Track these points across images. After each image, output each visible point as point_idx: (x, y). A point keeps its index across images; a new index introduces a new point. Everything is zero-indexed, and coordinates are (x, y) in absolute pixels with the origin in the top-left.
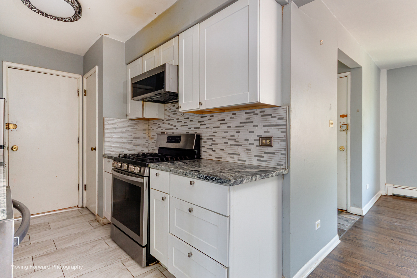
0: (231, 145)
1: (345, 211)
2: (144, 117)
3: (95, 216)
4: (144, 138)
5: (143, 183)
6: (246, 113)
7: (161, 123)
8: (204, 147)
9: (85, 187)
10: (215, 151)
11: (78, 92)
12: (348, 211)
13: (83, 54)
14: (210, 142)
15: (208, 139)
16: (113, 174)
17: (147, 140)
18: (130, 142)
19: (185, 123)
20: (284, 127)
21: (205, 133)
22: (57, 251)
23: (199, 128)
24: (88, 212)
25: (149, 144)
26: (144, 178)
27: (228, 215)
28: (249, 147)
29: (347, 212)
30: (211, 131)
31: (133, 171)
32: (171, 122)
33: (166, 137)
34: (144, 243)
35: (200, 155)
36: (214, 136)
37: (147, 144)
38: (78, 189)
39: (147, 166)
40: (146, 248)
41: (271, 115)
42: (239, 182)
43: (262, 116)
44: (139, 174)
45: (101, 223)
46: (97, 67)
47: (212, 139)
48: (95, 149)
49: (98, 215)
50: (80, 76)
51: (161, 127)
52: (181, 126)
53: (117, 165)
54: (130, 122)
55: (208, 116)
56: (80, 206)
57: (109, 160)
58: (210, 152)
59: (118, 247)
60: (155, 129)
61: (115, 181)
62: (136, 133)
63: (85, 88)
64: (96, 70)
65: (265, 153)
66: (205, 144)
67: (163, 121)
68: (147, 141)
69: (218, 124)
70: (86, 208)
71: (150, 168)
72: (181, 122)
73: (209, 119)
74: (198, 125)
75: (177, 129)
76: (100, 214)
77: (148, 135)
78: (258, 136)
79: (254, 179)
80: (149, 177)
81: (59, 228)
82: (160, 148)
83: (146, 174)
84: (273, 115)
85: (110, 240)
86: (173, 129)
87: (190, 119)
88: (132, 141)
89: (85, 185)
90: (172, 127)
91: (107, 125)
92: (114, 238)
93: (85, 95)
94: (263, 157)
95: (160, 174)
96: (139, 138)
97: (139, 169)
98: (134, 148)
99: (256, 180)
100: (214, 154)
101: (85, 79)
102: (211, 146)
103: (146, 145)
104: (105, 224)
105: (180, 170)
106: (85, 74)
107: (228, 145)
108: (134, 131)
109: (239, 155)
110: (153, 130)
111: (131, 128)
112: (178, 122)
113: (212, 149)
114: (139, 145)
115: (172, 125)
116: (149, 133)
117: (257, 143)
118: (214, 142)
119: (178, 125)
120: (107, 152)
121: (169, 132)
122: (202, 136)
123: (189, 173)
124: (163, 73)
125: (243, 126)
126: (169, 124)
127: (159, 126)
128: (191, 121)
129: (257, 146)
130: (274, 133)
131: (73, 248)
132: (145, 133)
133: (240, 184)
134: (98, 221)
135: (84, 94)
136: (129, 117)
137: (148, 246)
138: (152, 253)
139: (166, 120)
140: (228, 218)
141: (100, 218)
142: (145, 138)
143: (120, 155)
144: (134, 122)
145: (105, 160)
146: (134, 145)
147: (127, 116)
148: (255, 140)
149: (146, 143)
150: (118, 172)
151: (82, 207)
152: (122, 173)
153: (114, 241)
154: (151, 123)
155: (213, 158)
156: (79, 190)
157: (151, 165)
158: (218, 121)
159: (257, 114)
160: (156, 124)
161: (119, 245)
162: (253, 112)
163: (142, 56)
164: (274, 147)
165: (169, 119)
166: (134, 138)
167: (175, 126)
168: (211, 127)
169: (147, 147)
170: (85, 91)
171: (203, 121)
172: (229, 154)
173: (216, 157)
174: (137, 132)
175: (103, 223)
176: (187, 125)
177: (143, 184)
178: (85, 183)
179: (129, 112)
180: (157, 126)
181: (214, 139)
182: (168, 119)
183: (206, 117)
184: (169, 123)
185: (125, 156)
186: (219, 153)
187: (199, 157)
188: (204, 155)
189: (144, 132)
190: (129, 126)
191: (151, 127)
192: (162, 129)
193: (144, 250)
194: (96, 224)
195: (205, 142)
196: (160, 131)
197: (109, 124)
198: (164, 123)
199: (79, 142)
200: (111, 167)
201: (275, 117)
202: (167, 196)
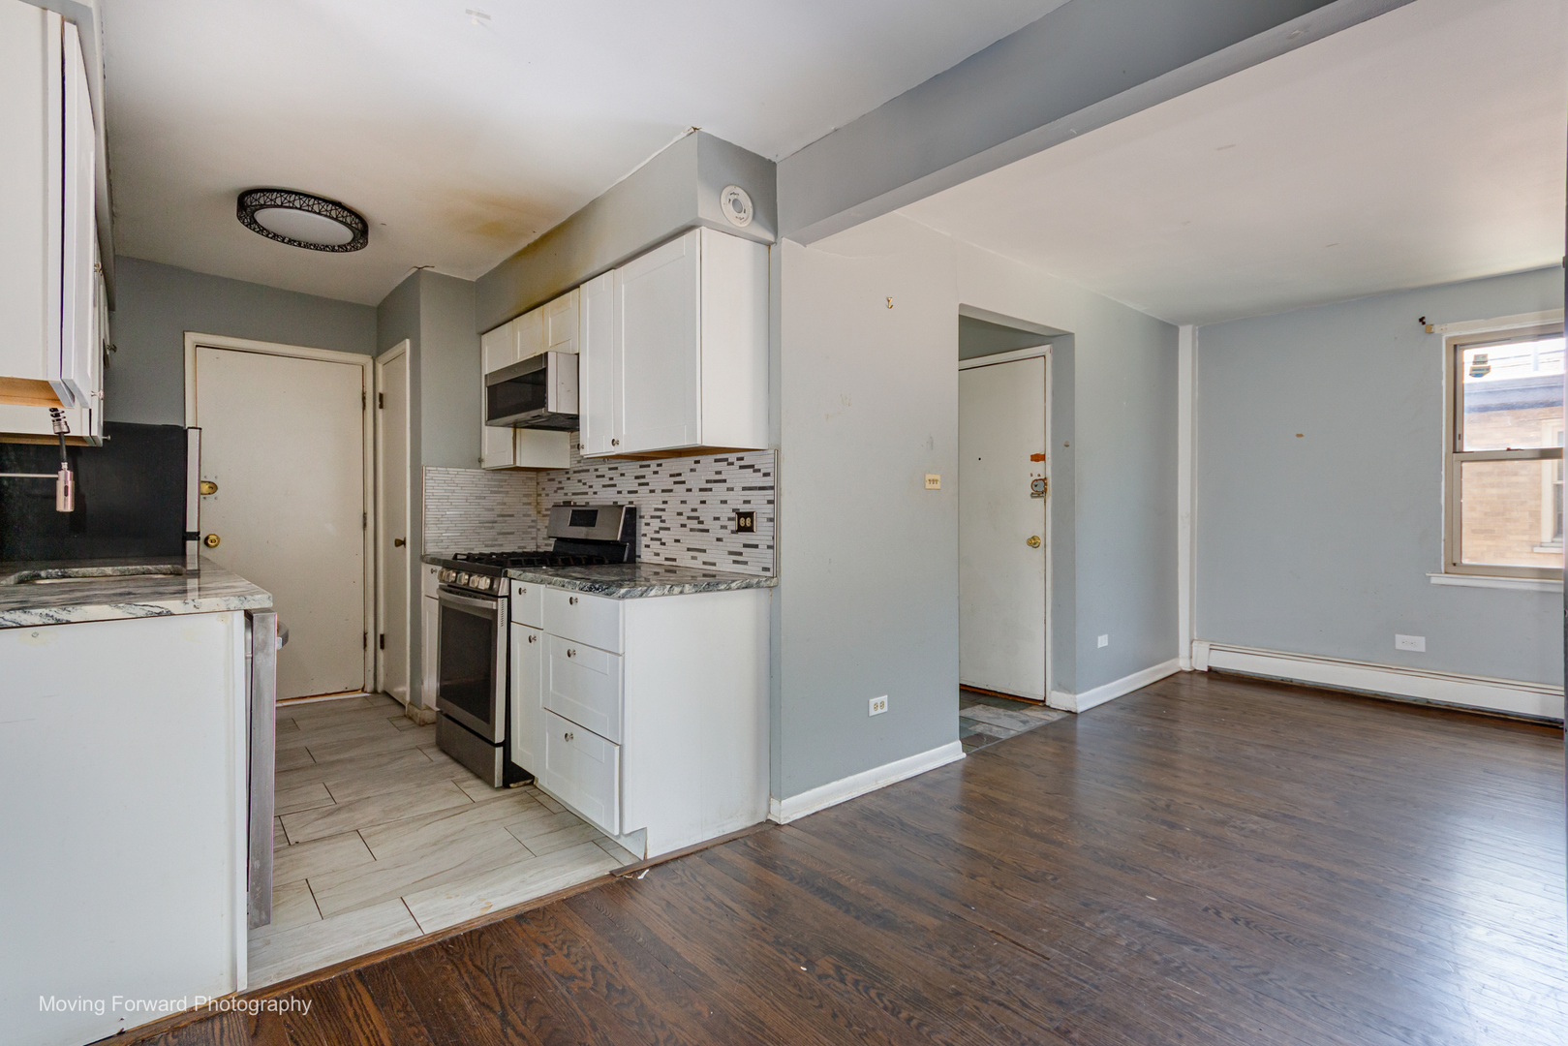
0: (692, 530)
1: (1041, 704)
2: (518, 464)
3: (404, 707)
4: (524, 515)
5: (497, 610)
6: (716, 461)
7: (563, 478)
8: (645, 535)
9: (382, 642)
10: (664, 544)
11: (364, 398)
12: (1047, 704)
13: (375, 302)
14: (656, 524)
15: (652, 517)
16: (440, 599)
17: (533, 521)
18: (490, 525)
19: (611, 479)
20: (771, 492)
21: (647, 504)
22: (316, 765)
23: (636, 492)
24: (388, 701)
25: (539, 530)
26: (497, 601)
27: (621, 652)
28: (721, 533)
29: (1045, 705)
30: (656, 501)
31: (477, 588)
32: (582, 476)
33: (569, 512)
34: (499, 737)
35: (637, 554)
36: (663, 510)
37: (535, 530)
38: (365, 645)
39: (505, 576)
40: (502, 748)
41: (752, 466)
42: (640, 593)
43: (741, 467)
44: (489, 592)
45: (418, 721)
46: (408, 341)
47: (660, 517)
48: (403, 543)
49: (410, 703)
50: (367, 360)
51: (562, 488)
52: (604, 486)
53: (448, 575)
54: (490, 476)
55: (653, 464)
56: (369, 687)
57: (434, 567)
58: (656, 545)
59: (450, 761)
60: (552, 494)
61: (446, 613)
62: (504, 504)
63: (380, 389)
64: (405, 349)
65: (745, 546)
66: (646, 529)
67: (567, 473)
68: (533, 524)
69: (669, 483)
70: (386, 694)
71: (511, 579)
72: (603, 476)
73: (656, 473)
74: (634, 485)
75: (595, 493)
76: (416, 700)
77: (536, 507)
78: (734, 510)
79: (677, 590)
80: (509, 597)
81: (317, 729)
82: (560, 540)
83: (503, 591)
84: (756, 467)
85: (435, 749)
86: (586, 493)
87: (619, 471)
88: (495, 522)
89: (382, 636)
90: (585, 489)
91: (430, 483)
92: (443, 746)
93: (381, 407)
94: (740, 554)
95: (527, 591)
96: (512, 516)
97: (488, 581)
98: (501, 540)
99: (681, 592)
100: (665, 552)
101: (380, 367)
102: (658, 532)
103: (530, 533)
104: (427, 724)
105: (555, 579)
106: (382, 353)
107: (687, 529)
108: (499, 497)
109: (704, 551)
110: (547, 495)
111: (492, 492)
112: (598, 477)
113: (660, 540)
114: (512, 533)
115: (585, 484)
116: (538, 504)
117: (733, 526)
118: (663, 525)
119: (598, 484)
120: (431, 549)
121: (580, 500)
122: (643, 510)
123: (569, 583)
124: (544, 371)
125: (711, 490)
126: (580, 481)
127: (560, 486)
128: (622, 475)
129: (733, 532)
130: (758, 504)
131: (351, 760)
132: (529, 504)
133: (641, 595)
134: (410, 718)
135: (378, 403)
136: (486, 465)
137: (506, 745)
138: (516, 759)
139: (575, 472)
140: (620, 658)
141: (416, 710)
142: (529, 516)
143: (456, 555)
144: (498, 476)
145: (426, 568)
146: (499, 534)
147: (480, 461)
148: (730, 519)
149: (530, 527)
150: (450, 592)
151: (375, 692)
152: (457, 593)
153: (444, 751)
154: (543, 477)
155: (660, 560)
156: (367, 648)
157: (512, 572)
158: (671, 476)
159: (732, 464)
160: (553, 480)
161: (452, 758)
162: (726, 460)
163: (511, 320)
164: (758, 533)
165: (580, 469)
166: (499, 516)
167: (591, 487)
168: (659, 491)
169: (533, 538)
170: (381, 395)
171: (644, 477)
172: (689, 550)
173: (667, 559)
174: (506, 500)
175: (423, 721)
176: (615, 486)
177: (495, 612)
178: (381, 631)
179: (486, 452)
180: (556, 485)
181: (663, 518)
182: (576, 469)
183: (649, 466)
184: (580, 478)
185: (469, 557)
186: (671, 550)
187: (633, 558)
188: (645, 555)
189: (525, 500)
190: (485, 485)
191: (544, 489)
192: (566, 494)
193: (499, 751)
194: (405, 722)
195: (647, 524)
196: (560, 498)
197: (436, 482)
198: (569, 479)
199: (365, 525)
200: (437, 583)
201: (759, 470)
202: (540, 634)
